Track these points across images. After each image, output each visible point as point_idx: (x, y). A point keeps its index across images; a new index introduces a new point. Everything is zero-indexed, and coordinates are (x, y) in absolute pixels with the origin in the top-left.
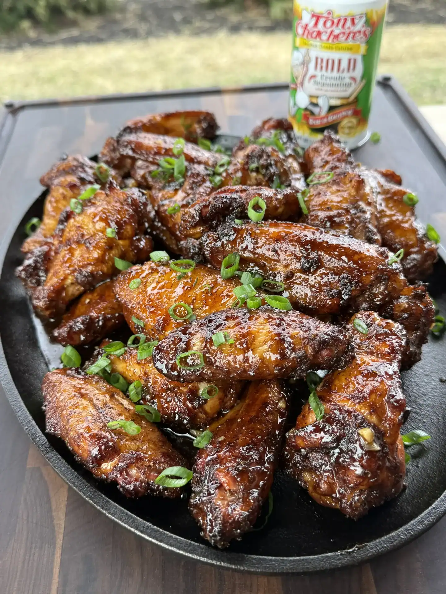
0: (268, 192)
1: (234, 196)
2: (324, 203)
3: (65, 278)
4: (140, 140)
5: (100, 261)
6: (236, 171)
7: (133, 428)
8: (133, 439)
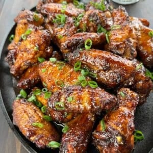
0: (94, 35)
1: (80, 38)
2: (116, 39)
3: (21, 64)
4: (49, 7)
5: (33, 58)
6: (85, 20)
7: (41, 125)
8: (41, 129)
